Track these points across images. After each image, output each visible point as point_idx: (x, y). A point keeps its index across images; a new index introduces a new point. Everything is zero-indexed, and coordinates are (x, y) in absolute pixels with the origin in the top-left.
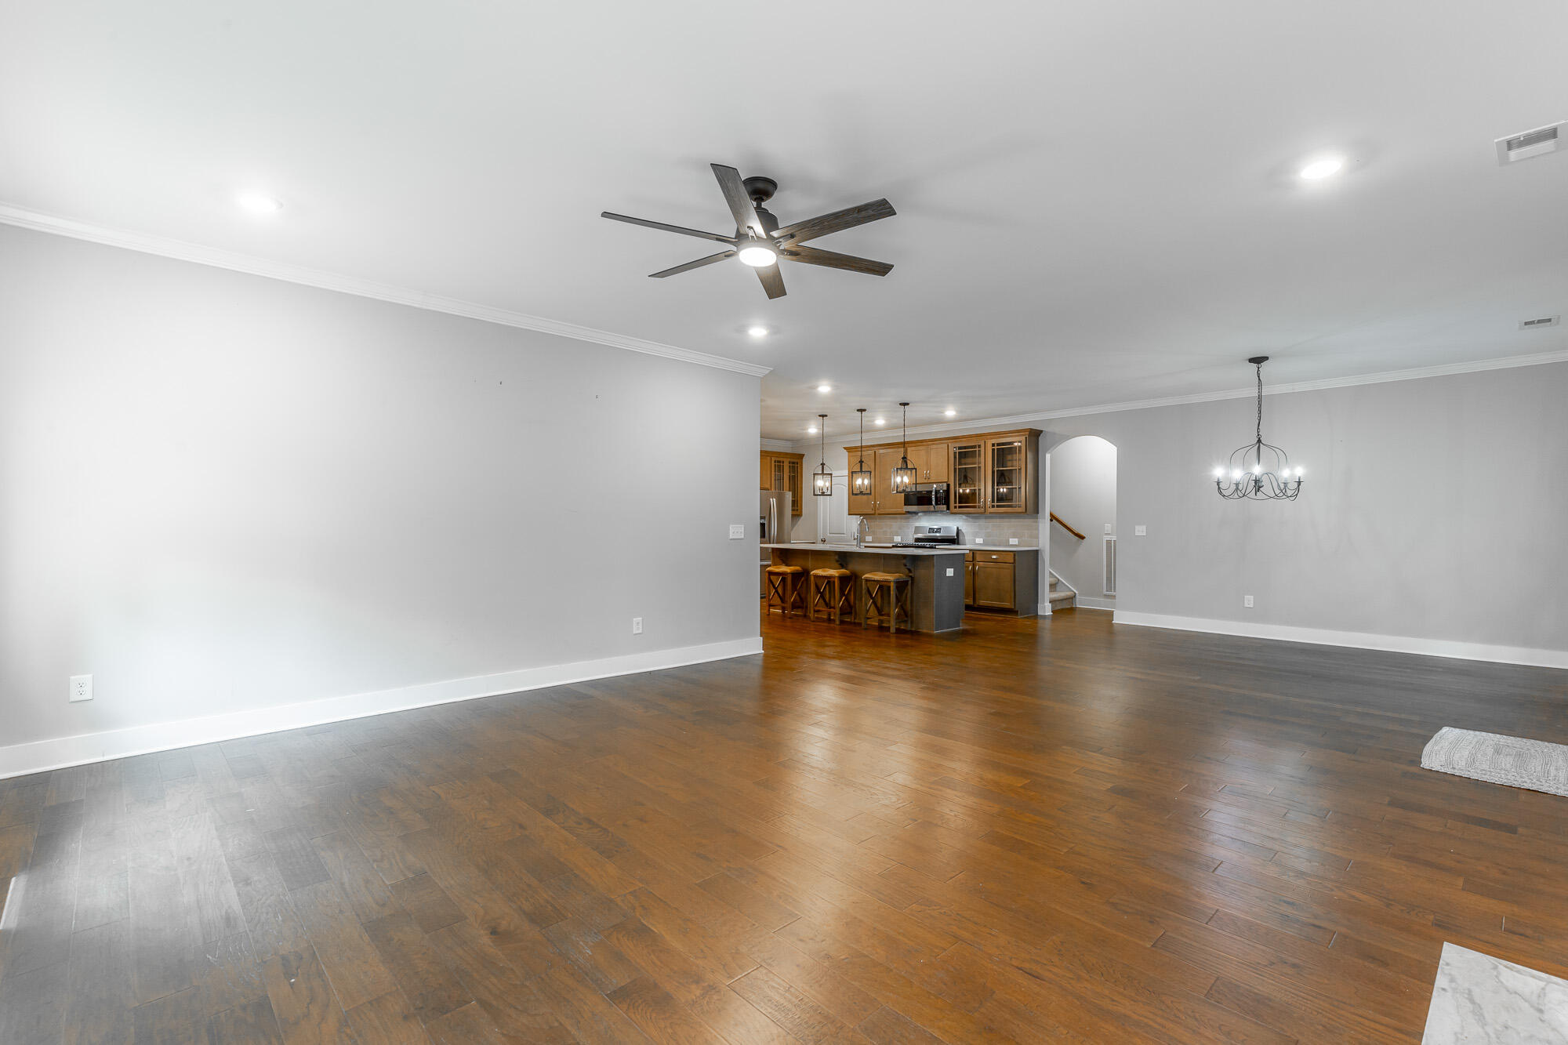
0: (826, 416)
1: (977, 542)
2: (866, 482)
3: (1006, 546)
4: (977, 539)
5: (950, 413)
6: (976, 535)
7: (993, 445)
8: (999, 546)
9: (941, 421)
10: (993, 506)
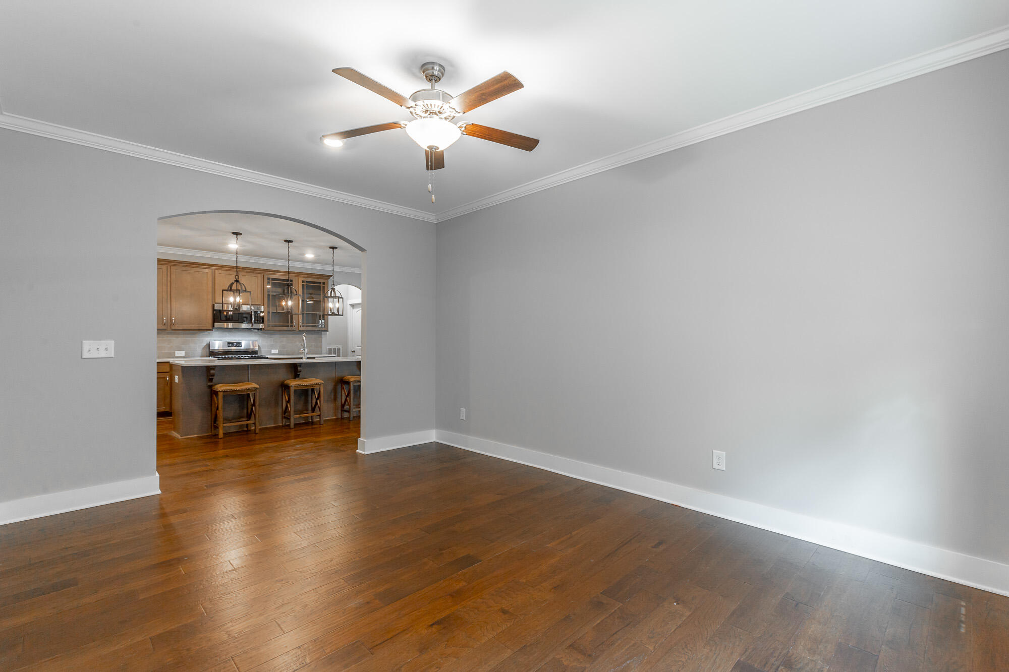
0: (241, 234)
1: (272, 353)
2: (284, 303)
3: (298, 354)
4: (272, 351)
5: (310, 256)
6: (273, 347)
7: (303, 282)
8: (293, 354)
9: (303, 261)
10: (303, 326)
